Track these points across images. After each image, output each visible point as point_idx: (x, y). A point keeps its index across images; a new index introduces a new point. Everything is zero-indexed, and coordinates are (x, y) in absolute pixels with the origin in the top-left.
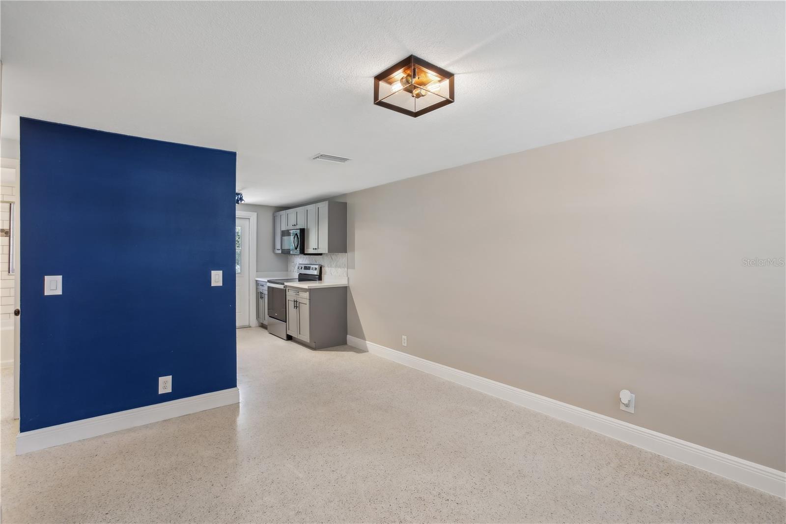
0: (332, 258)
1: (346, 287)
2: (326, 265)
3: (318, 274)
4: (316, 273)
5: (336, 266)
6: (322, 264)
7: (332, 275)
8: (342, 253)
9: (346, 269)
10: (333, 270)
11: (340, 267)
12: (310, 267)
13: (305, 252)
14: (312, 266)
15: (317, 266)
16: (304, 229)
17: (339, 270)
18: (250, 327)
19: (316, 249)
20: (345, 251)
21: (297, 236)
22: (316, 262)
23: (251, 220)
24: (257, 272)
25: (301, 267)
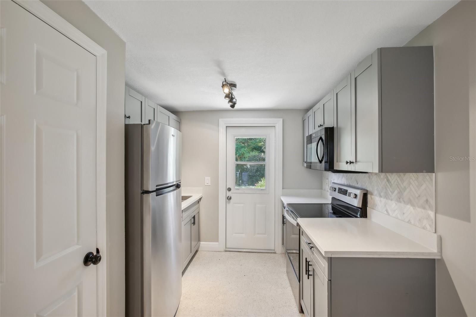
0: (388, 180)
1: (434, 260)
2: (375, 193)
3: (360, 206)
4: (357, 203)
5: (399, 199)
6: (368, 189)
7: (389, 214)
8: (421, 171)
9: (432, 214)
10: (393, 205)
11: (410, 202)
12: (347, 191)
13: (335, 168)
14: (350, 190)
15: (358, 192)
16: (333, 128)
17: (409, 209)
18: (275, 253)
19: (351, 163)
20: (431, 169)
21: (322, 140)
22: (357, 184)
23: (277, 127)
24: (283, 189)
25: (335, 188)
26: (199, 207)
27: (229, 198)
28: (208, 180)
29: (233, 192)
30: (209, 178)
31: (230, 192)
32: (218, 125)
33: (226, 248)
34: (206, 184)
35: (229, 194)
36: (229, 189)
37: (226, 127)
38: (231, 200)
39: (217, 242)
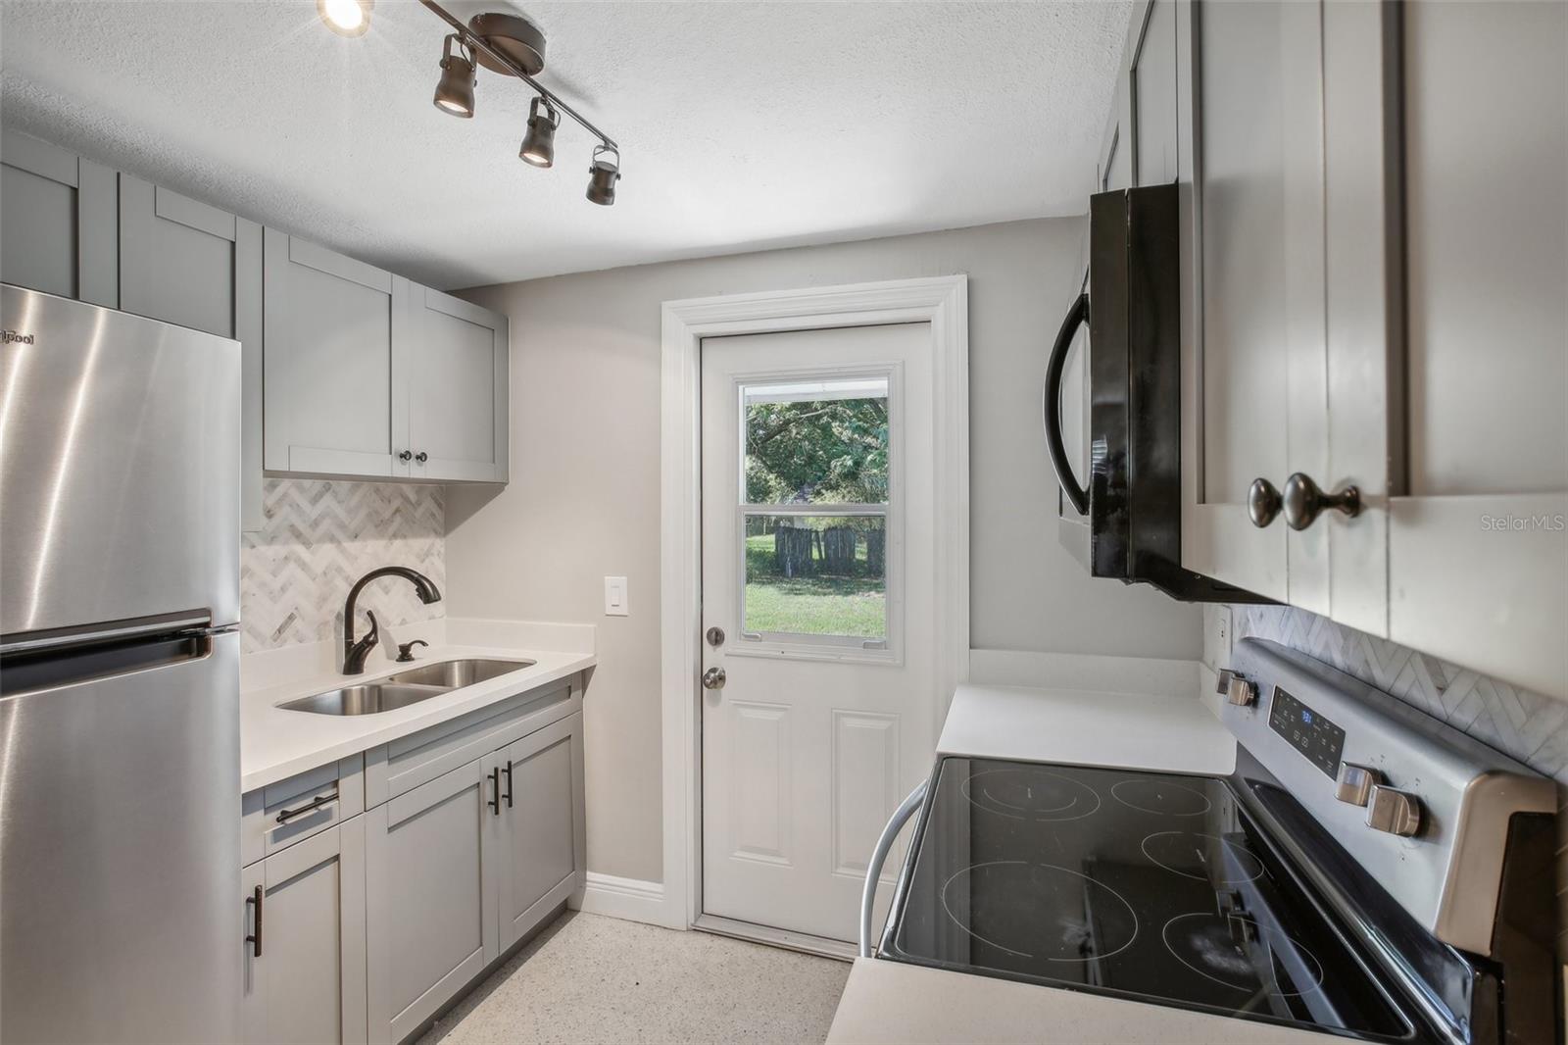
16: (1167, 190)
22: (1441, 690)
23: (938, 324)
24: (971, 647)
25: (1254, 688)
26: (579, 709)
27: (711, 681)
28: (616, 592)
29: (730, 651)
30: (622, 580)
31: (722, 649)
32: (658, 336)
33: (702, 912)
34: (610, 610)
35: (714, 657)
36: (717, 637)
37: (701, 340)
38: (726, 690)
39: (659, 883)
